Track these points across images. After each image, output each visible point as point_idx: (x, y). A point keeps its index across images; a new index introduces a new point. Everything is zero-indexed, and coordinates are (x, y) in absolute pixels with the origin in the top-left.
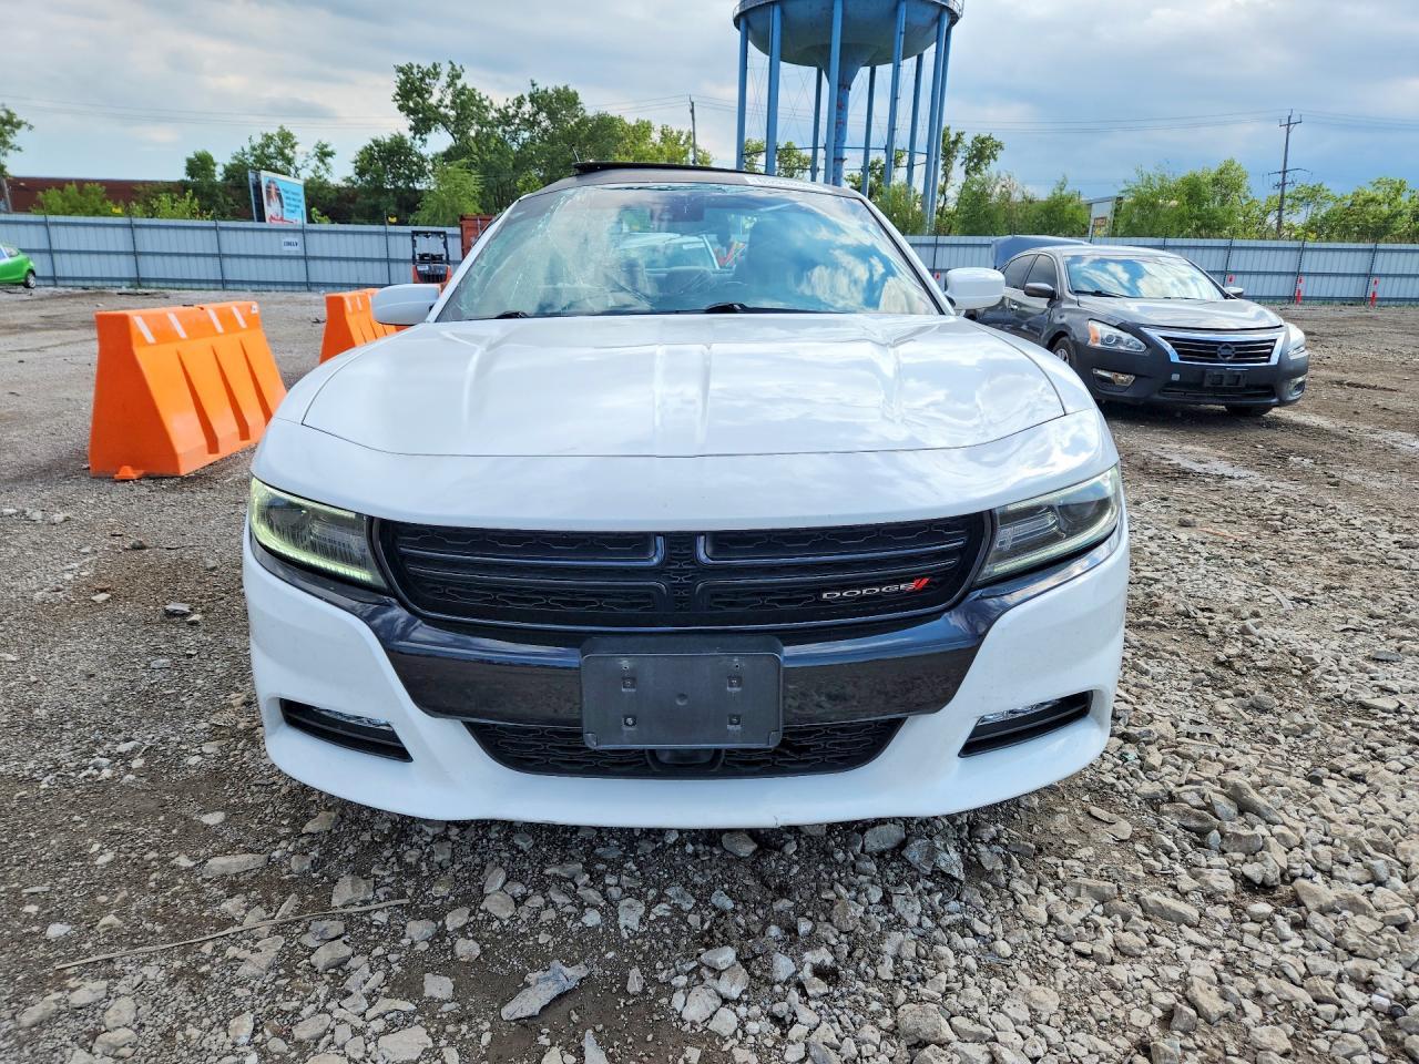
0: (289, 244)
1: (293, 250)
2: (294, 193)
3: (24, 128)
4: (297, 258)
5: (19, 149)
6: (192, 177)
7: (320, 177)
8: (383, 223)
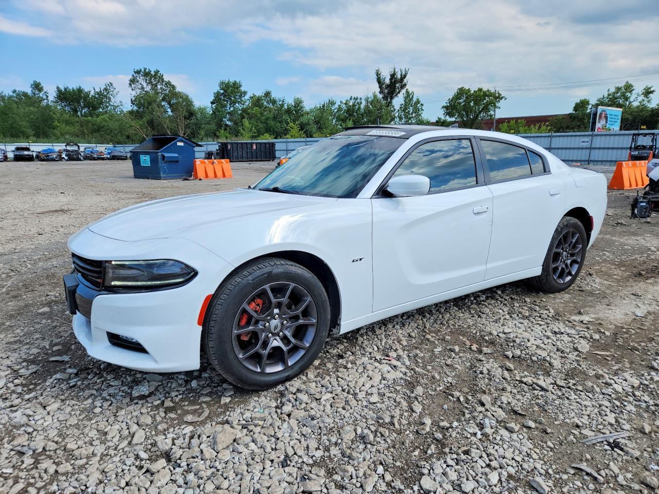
0: (583, 142)
1: (585, 145)
2: (615, 116)
3: (503, 99)
4: (586, 148)
5: (499, 108)
6: (576, 112)
7: (643, 105)
8: (637, 129)
